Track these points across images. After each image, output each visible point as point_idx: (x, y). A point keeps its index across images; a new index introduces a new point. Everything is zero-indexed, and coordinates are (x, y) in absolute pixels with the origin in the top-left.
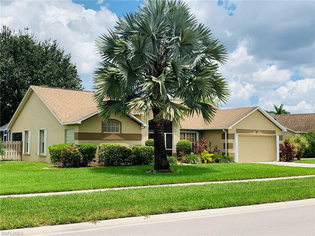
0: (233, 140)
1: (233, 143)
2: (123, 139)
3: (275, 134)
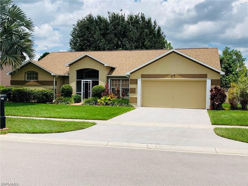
0: (136, 85)
1: (135, 89)
2: (40, 85)
3: (206, 78)
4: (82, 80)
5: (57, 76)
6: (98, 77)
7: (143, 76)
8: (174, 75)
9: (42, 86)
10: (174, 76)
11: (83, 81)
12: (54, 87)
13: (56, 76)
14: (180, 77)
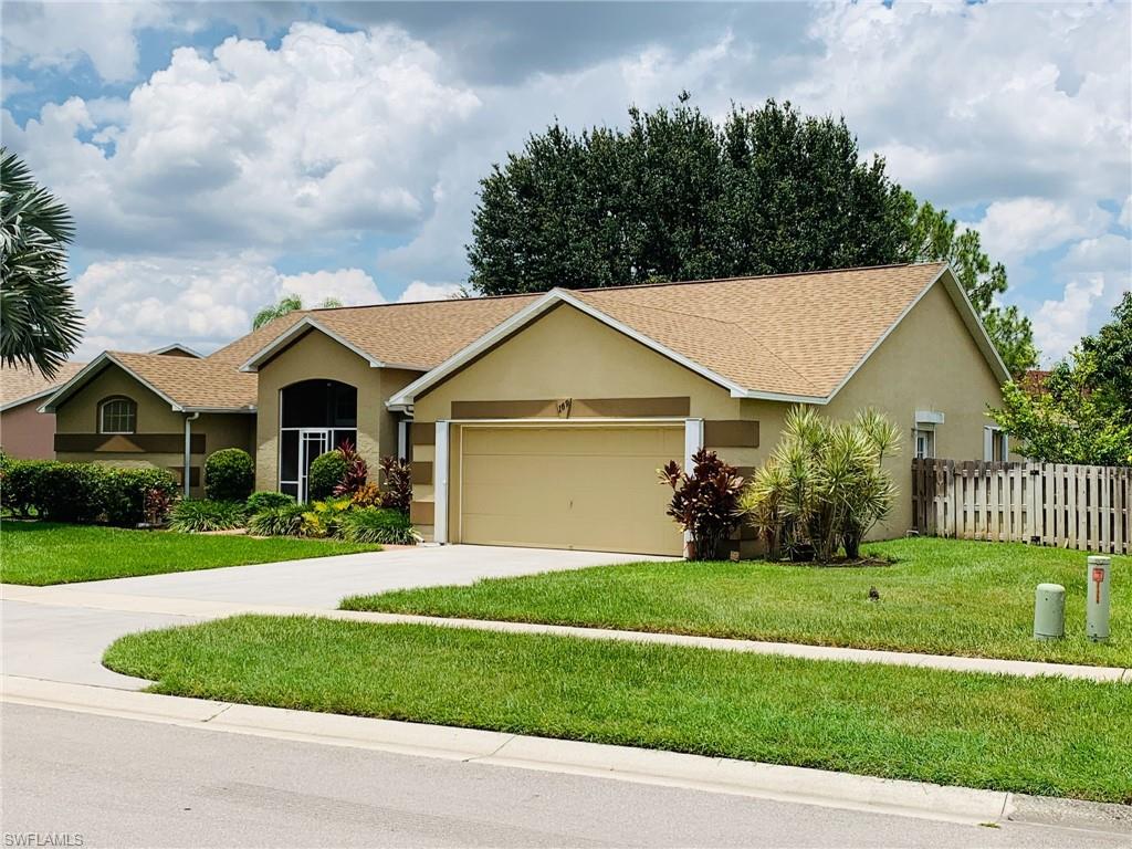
0: (433, 447)
1: (429, 464)
2: (141, 450)
3: (687, 414)
4: (303, 431)
5: (197, 415)
6: (354, 416)
7: (460, 409)
8: (569, 403)
9: (149, 456)
10: (567, 407)
11: (305, 435)
12: (188, 459)
13: (192, 414)
14: (589, 411)
